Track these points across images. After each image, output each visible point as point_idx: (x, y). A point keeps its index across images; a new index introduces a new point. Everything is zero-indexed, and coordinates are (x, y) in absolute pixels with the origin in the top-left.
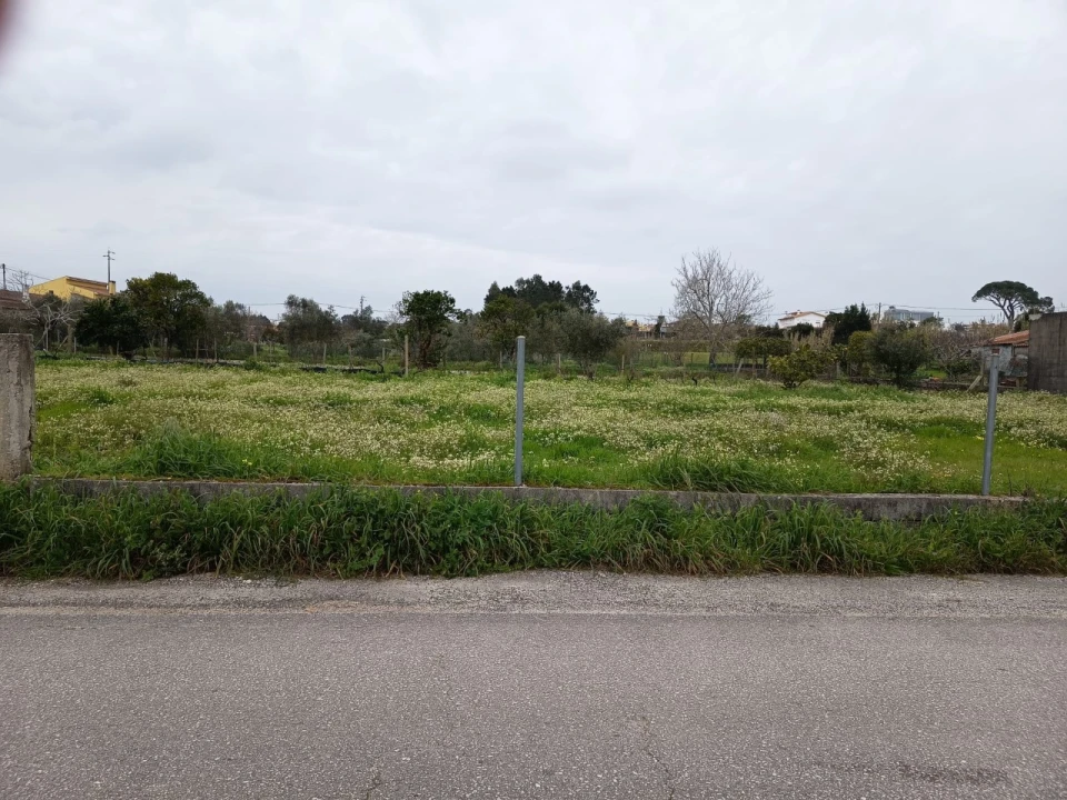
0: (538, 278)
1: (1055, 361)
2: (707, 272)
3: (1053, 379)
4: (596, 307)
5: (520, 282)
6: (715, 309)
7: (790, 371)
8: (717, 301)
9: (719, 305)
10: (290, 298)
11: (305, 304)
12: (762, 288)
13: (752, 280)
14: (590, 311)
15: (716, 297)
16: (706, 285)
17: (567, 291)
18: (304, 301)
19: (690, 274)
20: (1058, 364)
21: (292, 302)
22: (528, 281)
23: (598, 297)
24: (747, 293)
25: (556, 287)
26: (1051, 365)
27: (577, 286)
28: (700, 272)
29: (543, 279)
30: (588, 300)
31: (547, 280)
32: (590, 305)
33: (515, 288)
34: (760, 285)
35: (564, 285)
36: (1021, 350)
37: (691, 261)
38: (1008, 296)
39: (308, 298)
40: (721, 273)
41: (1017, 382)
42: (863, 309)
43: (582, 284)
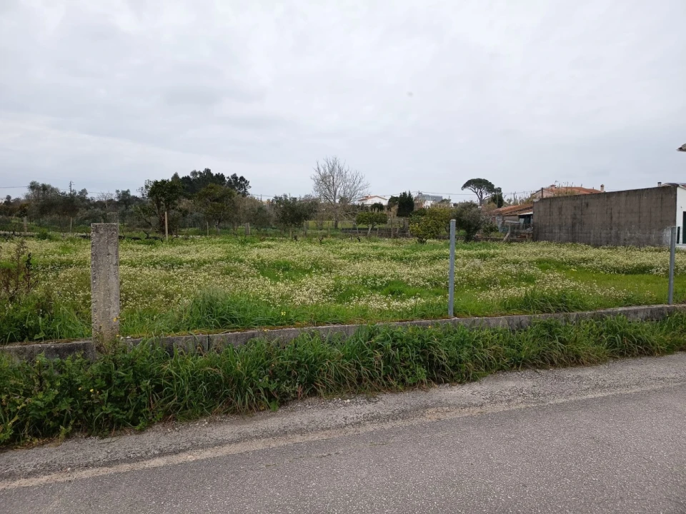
0: (208, 171)
1: (548, 224)
2: (332, 170)
3: (547, 234)
4: (249, 191)
5: (194, 173)
6: (337, 194)
7: (422, 233)
8: (339, 189)
9: (340, 192)
10: (32, 183)
11: (45, 188)
12: (364, 182)
13: (358, 177)
14: (245, 194)
15: (338, 186)
16: (332, 178)
17: (227, 180)
18: (43, 186)
19: (322, 171)
20: (549, 226)
21: (33, 186)
22: (200, 173)
23: (250, 184)
24: (356, 185)
25: (220, 178)
26: (545, 226)
27: (234, 177)
28: (327, 171)
29: (212, 172)
30: (242, 186)
31: (214, 172)
32: (245, 189)
33: (191, 177)
34: (363, 180)
35: (226, 175)
36: (507, 217)
37: (322, 163)
38: (480, 187)
39: (47, 183)
40: (340, 171)
41: (527, 236)
42: (410, 194)
43: (239, 176)
